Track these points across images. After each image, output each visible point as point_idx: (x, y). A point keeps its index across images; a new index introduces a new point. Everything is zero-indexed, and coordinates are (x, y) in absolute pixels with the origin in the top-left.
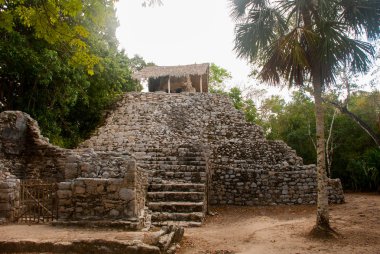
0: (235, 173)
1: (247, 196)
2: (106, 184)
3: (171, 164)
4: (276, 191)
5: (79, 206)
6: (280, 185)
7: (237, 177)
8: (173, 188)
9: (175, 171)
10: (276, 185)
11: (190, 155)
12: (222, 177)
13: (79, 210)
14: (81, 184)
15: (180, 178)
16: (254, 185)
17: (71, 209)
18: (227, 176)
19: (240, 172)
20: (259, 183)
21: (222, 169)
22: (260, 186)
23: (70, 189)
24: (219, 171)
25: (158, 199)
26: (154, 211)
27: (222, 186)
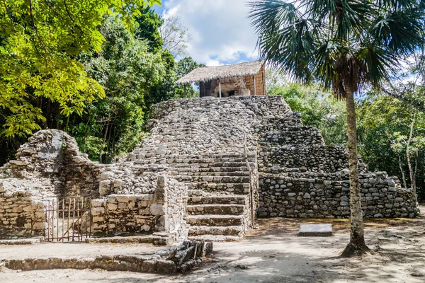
0: (286, 182)
1: (300, 207)
2: (138, 200)
3: (214, 175)
4: (333, 203)
5: (112, 223)
6: (338, 195)
7: (288, 187)
8: (213, 201)
9: (217, 182)
10: (333, 195)
11: (235, 165)
12: (271, 188)
13: (112, 226)
14: (113, 201)
15: (223, 189)
16: (307, 195)
17: (105, 226)
18: (277, 186)
19: (291, 181)
20: (313, 193)
21: (271, 178)
22: (314, 196)
23: (103, 206)
24: (268, 181)
25: (197, 212)
26: (192, 225)
27: (273, 197)
